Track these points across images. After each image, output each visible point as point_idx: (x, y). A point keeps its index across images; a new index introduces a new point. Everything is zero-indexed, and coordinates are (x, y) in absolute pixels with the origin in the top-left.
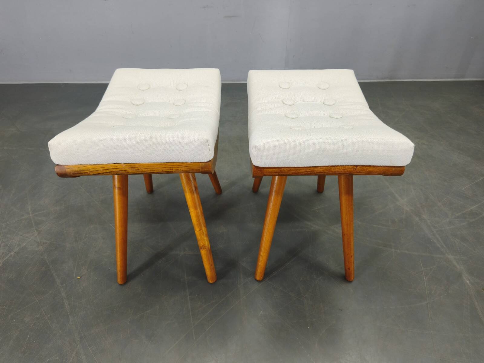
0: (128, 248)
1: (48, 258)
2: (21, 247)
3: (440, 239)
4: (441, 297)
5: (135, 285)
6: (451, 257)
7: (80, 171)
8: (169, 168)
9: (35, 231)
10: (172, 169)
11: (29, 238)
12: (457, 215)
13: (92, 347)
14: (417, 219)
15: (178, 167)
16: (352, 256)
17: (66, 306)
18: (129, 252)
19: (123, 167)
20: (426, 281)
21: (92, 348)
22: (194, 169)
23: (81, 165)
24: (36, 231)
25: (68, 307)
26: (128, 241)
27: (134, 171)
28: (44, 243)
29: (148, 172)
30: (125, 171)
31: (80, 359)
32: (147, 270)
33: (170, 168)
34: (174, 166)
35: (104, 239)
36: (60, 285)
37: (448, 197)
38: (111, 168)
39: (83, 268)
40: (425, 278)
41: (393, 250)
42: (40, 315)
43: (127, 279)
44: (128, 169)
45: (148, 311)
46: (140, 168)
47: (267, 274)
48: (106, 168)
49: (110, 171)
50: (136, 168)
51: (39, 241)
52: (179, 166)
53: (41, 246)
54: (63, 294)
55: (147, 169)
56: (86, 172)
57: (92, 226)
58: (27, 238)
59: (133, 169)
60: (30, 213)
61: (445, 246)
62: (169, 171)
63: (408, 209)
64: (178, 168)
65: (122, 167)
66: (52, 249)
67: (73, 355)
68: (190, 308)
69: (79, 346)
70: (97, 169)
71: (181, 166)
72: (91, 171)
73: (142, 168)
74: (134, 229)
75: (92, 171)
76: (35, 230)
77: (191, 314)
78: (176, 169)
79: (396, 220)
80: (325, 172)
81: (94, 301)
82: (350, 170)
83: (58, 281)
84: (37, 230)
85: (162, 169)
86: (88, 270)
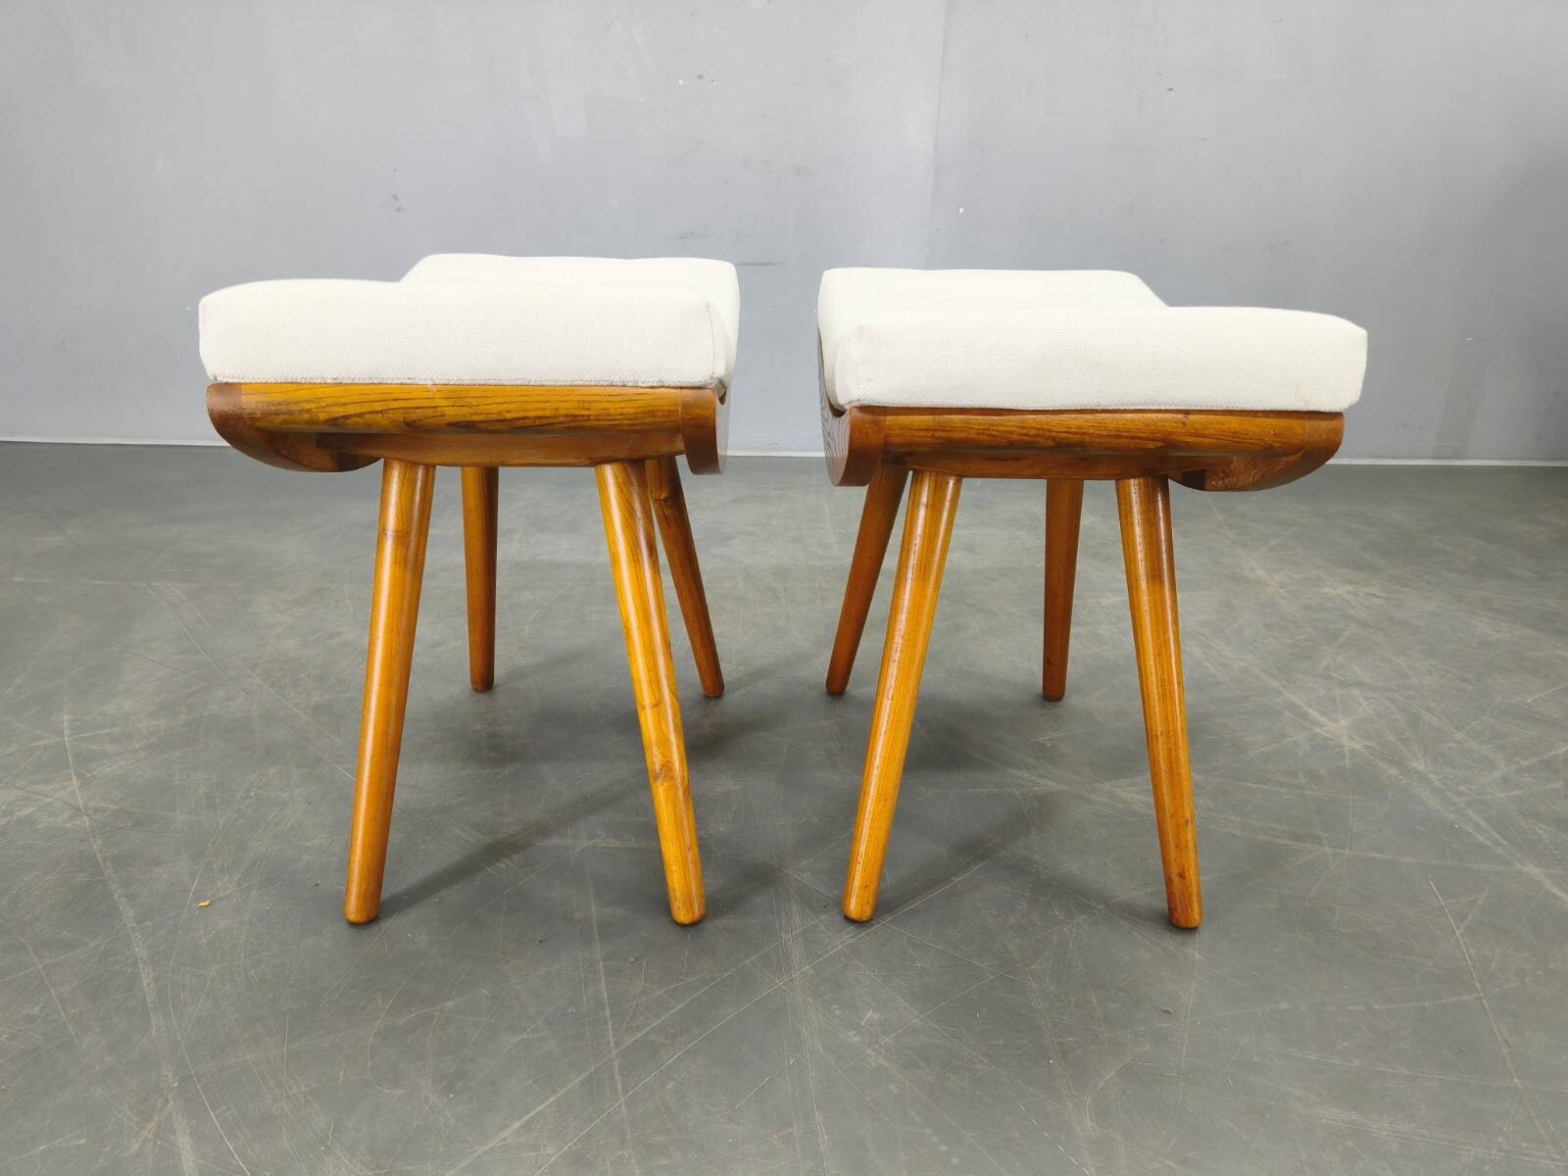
0: (391, 827)
1: (104, 850)
2: (15, 818)
3: (1481, 822)
4: (1527, 979)
5: (407, 930)
6: (1532, 870)
7: (288, 403)
8: (578, 402)
9: (71, 778)
10: (586, 405)
11: (47, 796)
12: (1525, 763)
13: (224, 1108)
14: (1393, 771)
15: (608, 402)
16: (1187, 822)
17: (145, 984)
18: (395, 838)
19: (430, 395)
20: (1461, 934)
21: (224, 1111)
22: (657, 411)
23: (296, 386)
24: (74, 780)
25: (152, 986)
26: (394, 808)
27: (464, 408)
28: (96, 810)
29: (509, 416)
30: (436, 407)
31: (167, 1145)
32: (455, 888)
33: (583, 401)
34: (595, 398)
35: (309, 803)
36: (134, 925)
37: (1483, 718)
38: (389, 396)
39: (225, 880)
40: (1458, 927)
41: (1328, 849)
42: (42, 1008)
43: (377, 911)
44: (444, 403)
45: (449, 1004)
46: (483, 401)
47: (884, 906)
48: (372, 397)
49: (385, 408)
50: (470, 400)
51: (80, 803)
52: (610, 399)
53: (85, 818)
54: (140, 951)
55: (506, 405)
56: (307, 406)
57: (272, 771)
58: (40, 794)
59: (460, 403)
60: (66, 732)
61: (1504, 842)
62: (577, 412)
63: (1358, 747)
64: (608, 405)
65: (426, 395)
66: (122, 825)
67: (145, 1133)
68: (605, 995)
69: (172, 1103)
70: (344, 400)
71: (619, 398)
72: (324, 404)
73: (490, 401)
74: (418, 780)
75: (328, 406)
76: (73, 776)
77: (608, 1013)
78: (602, 406)
79: (1322, 771)
80: (1085, 430)
81: (253, 972)
82: (1166, 424)
83: (128, 912)
84: (79, 776)
85: (555, 406)
86: (239, 885)
